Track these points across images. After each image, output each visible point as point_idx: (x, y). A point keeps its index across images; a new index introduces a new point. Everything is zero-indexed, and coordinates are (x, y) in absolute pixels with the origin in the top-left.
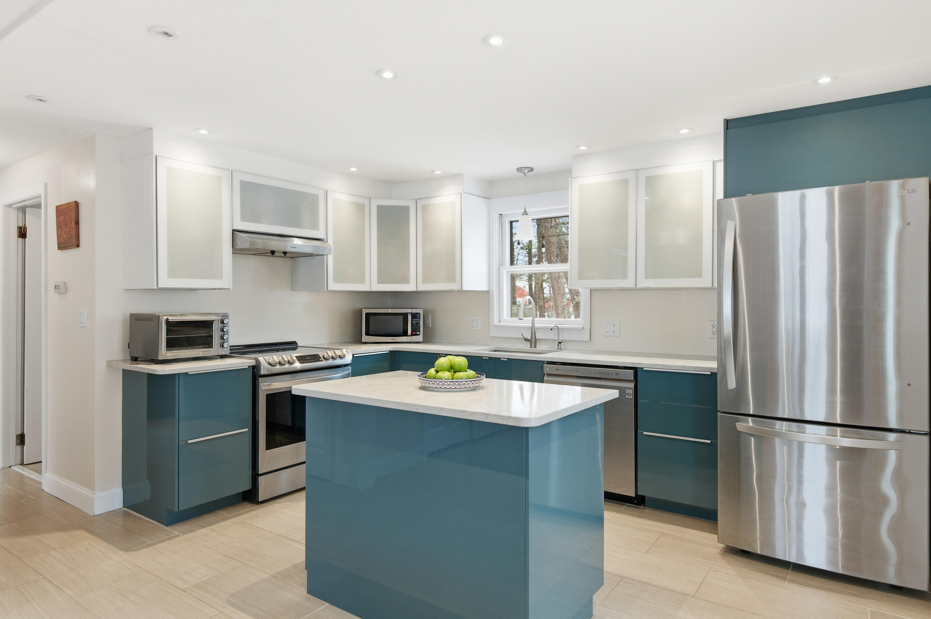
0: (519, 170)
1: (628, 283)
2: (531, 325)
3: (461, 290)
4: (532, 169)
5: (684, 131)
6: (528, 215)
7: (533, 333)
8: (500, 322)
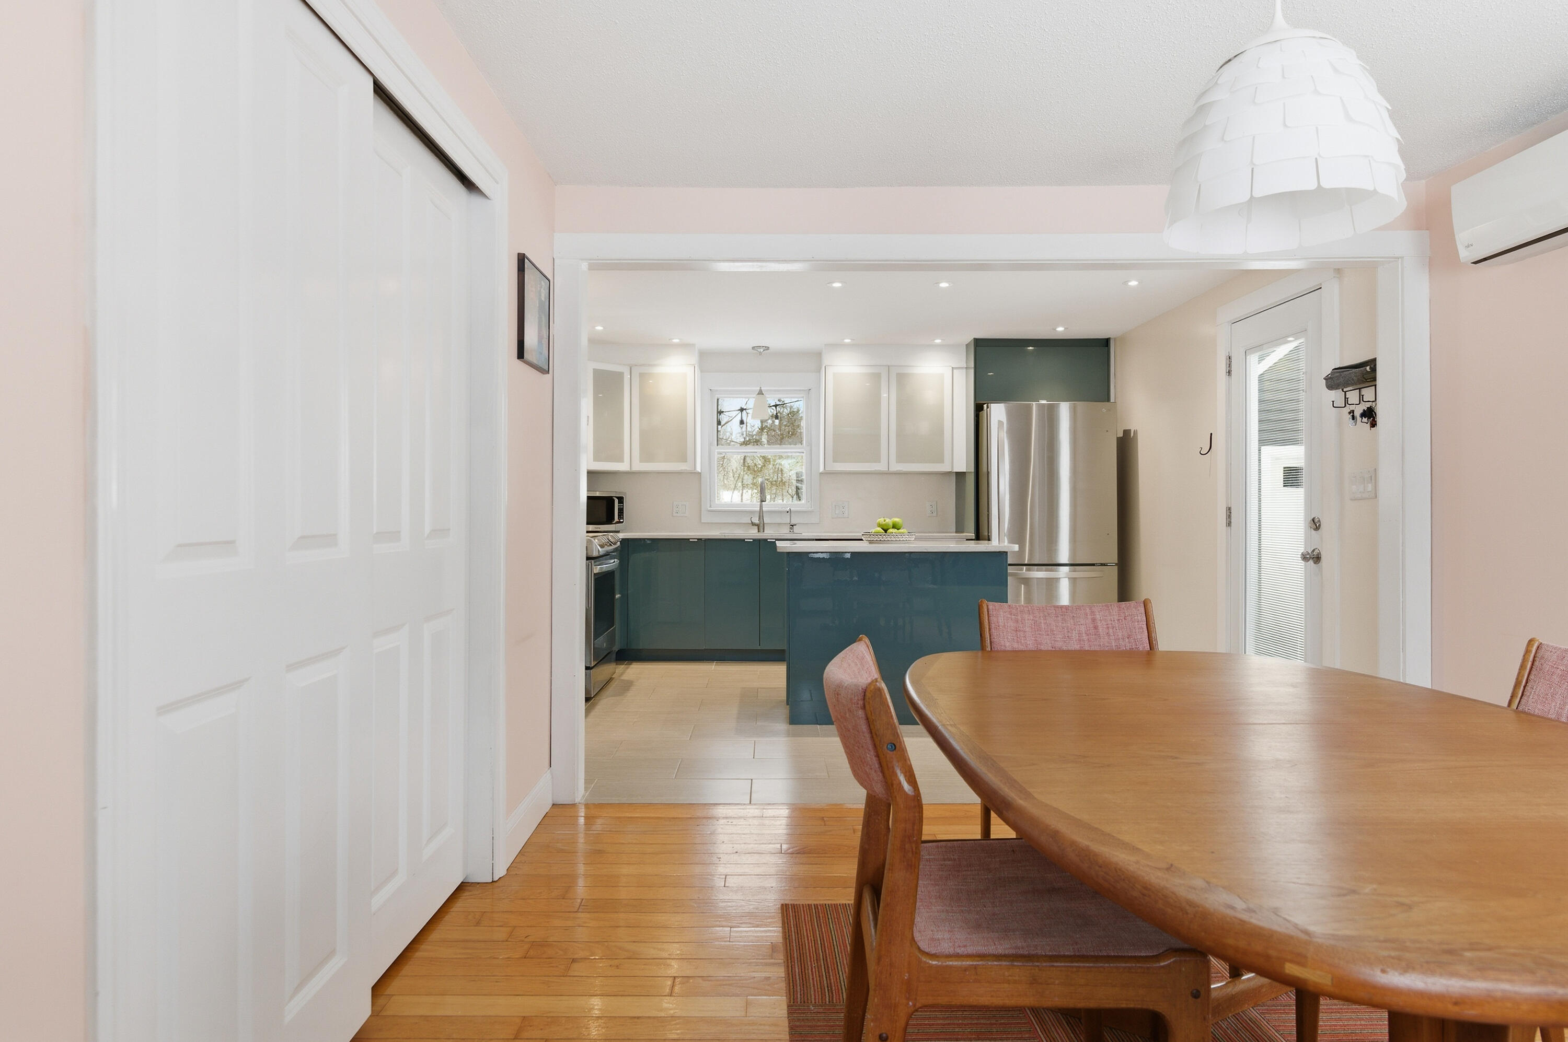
0: (753, 348)
1: (881, 467)
2: (759, 509)
3: (694, 471)
4: (767, 348)
5: (938, 341)
6: (763, 394)
7: (761, 517)
8: (711, 507)
